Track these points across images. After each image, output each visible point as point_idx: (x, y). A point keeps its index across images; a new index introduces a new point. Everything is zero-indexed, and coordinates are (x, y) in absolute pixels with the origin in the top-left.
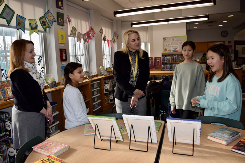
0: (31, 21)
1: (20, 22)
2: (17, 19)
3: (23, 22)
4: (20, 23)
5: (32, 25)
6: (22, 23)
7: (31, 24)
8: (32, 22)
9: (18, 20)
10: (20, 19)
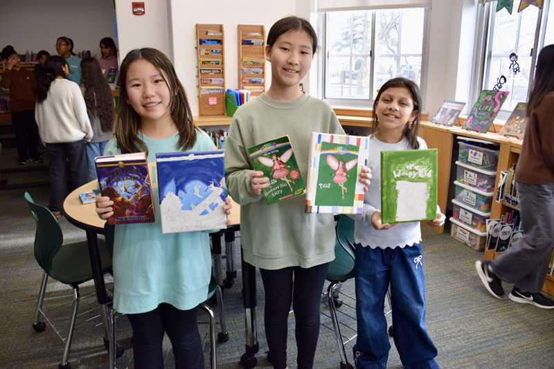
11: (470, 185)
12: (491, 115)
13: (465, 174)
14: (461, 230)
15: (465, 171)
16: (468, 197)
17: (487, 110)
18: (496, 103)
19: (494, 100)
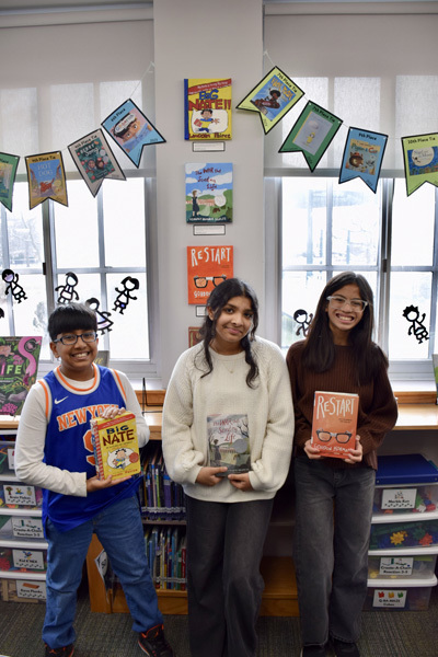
0: (410, 142)
1: (360, 152)
2: (350, 144)
3: (375, 152)
4: (359, 158)
5: (414, 155)
6: (367, 157)
7: (410, 152)
8: (416, 147)
9: (354, 145)
10: (364, 142)
11: (21, 507)
12: (26, 380)
13: (6, 492)
14: (25, 585)
15: (5, 487)
16: (25, 528)
17: (12, 373)
18: (24, 359)
19: (17, 353)
